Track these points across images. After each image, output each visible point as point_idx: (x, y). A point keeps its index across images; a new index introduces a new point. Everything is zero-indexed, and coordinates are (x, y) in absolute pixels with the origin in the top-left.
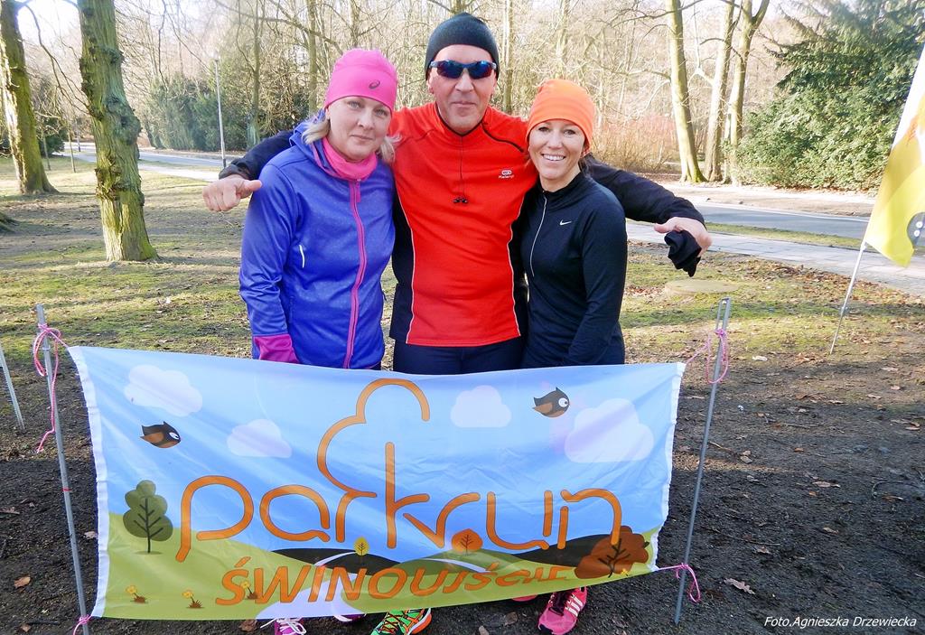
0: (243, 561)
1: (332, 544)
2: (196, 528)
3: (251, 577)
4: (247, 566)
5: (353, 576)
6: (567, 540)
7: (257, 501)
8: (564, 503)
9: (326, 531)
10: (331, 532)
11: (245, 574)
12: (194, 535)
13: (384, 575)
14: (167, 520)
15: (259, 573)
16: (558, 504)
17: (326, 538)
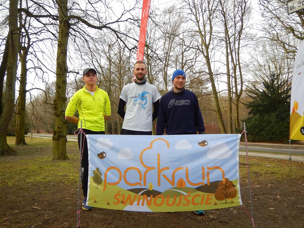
0: (120, 192)
1: (143, 187)
2: (108, 182)
3: (121, 196)
4: (121, 193)
5: (149, 198)
6: (210, 182)
7: (123, 174)
8: (208, 170)
9: (141, 182)
10: (142, 182)
11: (120, 195)
12: (107, 183)
13: (158, 198)
14: (101, 179)
15: (123, 195)
16: (206, 171)
17: (141, 185)
